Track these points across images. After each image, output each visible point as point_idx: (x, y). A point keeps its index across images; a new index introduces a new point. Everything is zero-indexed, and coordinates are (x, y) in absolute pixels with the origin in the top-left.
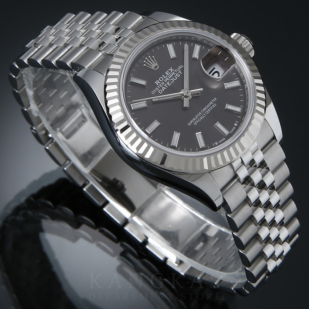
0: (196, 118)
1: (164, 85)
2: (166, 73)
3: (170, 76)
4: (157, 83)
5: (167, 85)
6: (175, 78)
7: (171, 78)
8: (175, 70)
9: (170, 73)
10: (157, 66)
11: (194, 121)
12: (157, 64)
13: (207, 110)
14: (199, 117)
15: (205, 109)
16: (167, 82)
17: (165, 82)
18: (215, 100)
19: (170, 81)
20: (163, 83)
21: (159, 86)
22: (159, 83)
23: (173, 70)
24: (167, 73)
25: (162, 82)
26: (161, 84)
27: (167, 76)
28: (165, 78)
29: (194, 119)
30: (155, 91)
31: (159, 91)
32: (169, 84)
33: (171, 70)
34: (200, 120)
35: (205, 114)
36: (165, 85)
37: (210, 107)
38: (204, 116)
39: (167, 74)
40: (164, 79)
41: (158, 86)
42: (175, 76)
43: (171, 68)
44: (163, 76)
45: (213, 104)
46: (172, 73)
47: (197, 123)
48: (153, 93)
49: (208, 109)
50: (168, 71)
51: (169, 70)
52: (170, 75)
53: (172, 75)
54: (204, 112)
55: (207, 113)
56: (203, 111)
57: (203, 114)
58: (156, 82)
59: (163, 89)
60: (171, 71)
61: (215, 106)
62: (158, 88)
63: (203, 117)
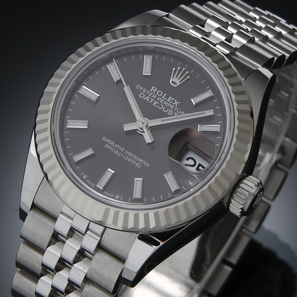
0: (114, 145)
1: (153, 98)
2: (170, 97)
3: (166, 103)
4: (154, 89)
5: (153, 102)
6: (165, 110)
7: (164, 105)
8: (176, 108)
9: (171, 102)
10: (176, 84)
11: (110, 144)
12: (178, 84)
13: (130, 157)
14: (117, 149)
15: (130, 154)
16: (157, 101)
17: (156, 98)
18: (146, 165)
19: (159, 105)
20: (154, 97)
21: (149, 93)
22: (154, 92)
23: (176, 105)
24: (171, 99)
25: (157, 95)
26: (153, 95)
27: (166, 99)
28: (163, 97)
29: (112, 143)
30: (141, 88)
31: (142, 93)
32: (155, 104)
33: (176, 103)
34: (113, 150)
35: (123, 156)
36: (152, 100)
37: (135, 160)
38: (121, 155)
39: (169, 99)
40: (161, 97)
41: (149, 91)
42: (168, 109)
43: (179, 102)
44: (165, 94)
45: (140, 164)
46: (172, 105)
47: (108, 148)
48: (138, 87)
49: (132, 158)
50: (173, 99)
51: (176, 101)
52: (169, 102)
53: (169, 105)
54: (125, 155)
55: (126, 158)
56: (127, 152)
57: (123, 153)
58: (153, 87)
59: (146, 98)
60: (174, 104)
61: (138, 166)
62: (147, 92)
63: (119, 154)
